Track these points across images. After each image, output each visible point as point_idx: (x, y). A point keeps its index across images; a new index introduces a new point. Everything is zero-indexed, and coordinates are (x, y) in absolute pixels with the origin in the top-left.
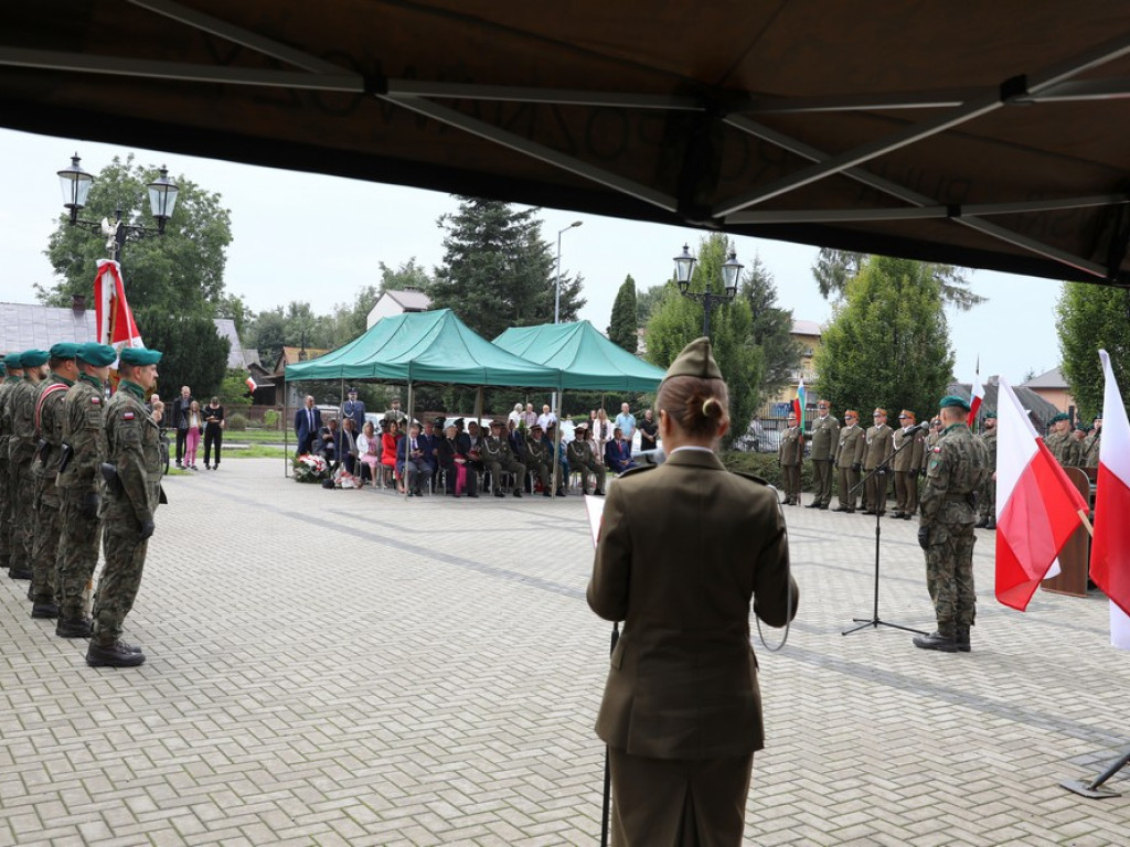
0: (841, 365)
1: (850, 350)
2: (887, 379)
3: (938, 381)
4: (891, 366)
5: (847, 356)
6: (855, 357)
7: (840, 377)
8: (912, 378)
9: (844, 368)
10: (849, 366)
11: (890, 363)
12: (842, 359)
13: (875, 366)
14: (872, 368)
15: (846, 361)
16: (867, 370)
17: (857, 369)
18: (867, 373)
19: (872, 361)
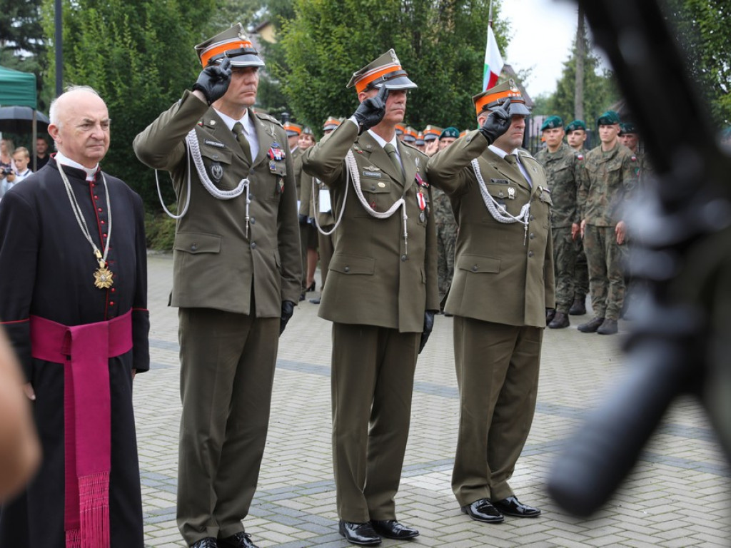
0: (320, 50)
1: (338, 23)
6: (343, 37)
7: (322, 71)
9: (327, 55)
10: (335, 51)
11: (397, 44)
12: (324, 40)
13: (373, 49)
14: (369, 53)
15: (329, 44)
16: (362, 58)
17: (346, 56)
18: (362, 62)
19: (369, 41)
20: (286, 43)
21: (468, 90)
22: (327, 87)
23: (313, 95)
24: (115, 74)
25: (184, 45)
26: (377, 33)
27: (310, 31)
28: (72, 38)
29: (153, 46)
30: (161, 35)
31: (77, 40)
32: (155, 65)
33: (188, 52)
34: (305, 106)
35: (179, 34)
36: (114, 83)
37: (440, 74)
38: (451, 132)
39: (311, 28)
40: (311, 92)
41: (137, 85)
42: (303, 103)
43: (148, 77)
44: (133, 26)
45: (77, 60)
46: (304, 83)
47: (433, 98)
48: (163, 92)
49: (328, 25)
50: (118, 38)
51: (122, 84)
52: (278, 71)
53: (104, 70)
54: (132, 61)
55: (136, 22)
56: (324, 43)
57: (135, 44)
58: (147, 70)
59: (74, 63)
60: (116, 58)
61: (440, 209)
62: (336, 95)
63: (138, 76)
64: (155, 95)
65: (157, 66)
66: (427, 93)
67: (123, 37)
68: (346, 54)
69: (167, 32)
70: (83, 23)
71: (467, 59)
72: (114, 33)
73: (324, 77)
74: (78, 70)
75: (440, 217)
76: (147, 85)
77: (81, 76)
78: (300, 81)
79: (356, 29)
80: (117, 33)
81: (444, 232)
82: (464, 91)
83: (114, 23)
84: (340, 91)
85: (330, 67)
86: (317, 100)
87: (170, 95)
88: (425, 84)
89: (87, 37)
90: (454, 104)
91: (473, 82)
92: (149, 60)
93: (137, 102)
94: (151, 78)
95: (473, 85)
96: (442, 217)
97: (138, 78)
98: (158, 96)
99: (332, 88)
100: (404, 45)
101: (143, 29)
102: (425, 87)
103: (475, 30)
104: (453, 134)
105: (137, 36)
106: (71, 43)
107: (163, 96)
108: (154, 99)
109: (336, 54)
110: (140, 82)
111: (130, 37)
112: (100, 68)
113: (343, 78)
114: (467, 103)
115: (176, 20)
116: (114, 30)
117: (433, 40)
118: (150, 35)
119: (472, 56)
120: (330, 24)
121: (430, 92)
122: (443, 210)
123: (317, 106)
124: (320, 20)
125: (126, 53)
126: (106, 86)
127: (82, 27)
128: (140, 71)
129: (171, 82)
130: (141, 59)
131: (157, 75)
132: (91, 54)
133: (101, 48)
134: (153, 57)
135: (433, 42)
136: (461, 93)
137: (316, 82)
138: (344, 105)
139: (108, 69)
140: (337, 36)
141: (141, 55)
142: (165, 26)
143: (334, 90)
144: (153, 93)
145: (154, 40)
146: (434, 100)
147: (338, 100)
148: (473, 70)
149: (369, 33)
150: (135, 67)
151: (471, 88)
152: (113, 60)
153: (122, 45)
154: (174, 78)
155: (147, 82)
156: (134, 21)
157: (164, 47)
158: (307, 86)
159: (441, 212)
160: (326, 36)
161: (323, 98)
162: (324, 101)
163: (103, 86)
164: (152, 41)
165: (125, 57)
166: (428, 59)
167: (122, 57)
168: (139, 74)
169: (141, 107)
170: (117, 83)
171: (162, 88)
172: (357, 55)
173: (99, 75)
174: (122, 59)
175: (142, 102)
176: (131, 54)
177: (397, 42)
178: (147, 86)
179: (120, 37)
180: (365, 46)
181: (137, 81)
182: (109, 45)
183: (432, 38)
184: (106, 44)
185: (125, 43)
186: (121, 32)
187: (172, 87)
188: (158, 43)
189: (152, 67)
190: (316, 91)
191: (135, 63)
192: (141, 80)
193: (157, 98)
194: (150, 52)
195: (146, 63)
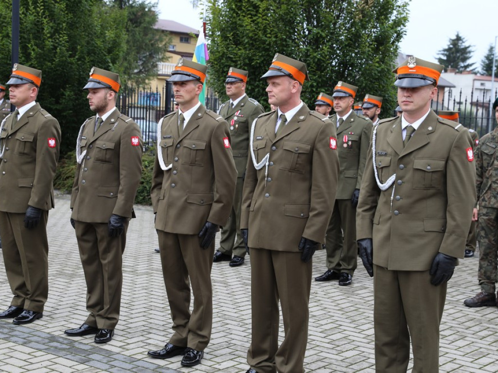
4: (324, 22)
22: (250, 56)
24: (29, 39)
29: (62, 16)
30: (69, 7)
32: (65, 32)
33: (91, 24)
35: (83, 8)
36: (29, 46)
41: (48, 49)
43: (57, 43)
48: (71, 56)
50: (31, 8)
51: (35, 47)
54: (45, 29)
56: (248, 14)
57: (47, 13)
58: (58, 37)
60: (29, 25)
62: (259, 63)
63: (49, 41)
64: (64, 58)
65: (66, 34)
67: (36, 7)
73: (247, 46)
78: (222, 49)
80: (30, 4)
84: (262, 59)
85: (255, 37)
87: (77, 59)
92: (59, 28)
93: (49, 64)
94: (61, 43)
97: (49, 43)
98: (67, 59)
99: (255, 55)
101: (53, 2)
105: (47, 7)
107: (72, 59)
108: (62, 62)
109: (260, 25)
110: (51, 47)
111: (42, 7)
117: (358, 15)
118: (59, 7)
125: (38, 21)
128: (51, 37)
129: (79, 47)
130: (52, 27)
131: (67, 42)
132: (6, 21)
134: (64, 25)
135: (357, 17)
139: (22, 34)
141: (51, 24)
142: (72, 1)
143: (256, 58)
144: (62, 57)
145: (62, 10)
149: (294, 6)
150: (48, 33)
152: (27, 27)
153: (35, 14)
154: (80, 45)
155: (57, 47)
157: (71, 18)
158: (229, 53)
161: (244, 65)
164: (61, 12)
165: (38, 25)
167: (35, 25)
168: (50, 40)
169: (52, 69)
170: (31, 46)
171: (70, 53)
175: (52, 64)
176: (44, 22)
178: (58, 50)
179: (33, 7)
181: (48, 45)
182: (23, 13)
184: (21, 12)
185: (38, 12)
186: (35, 3)
187: (79, 52)
188: (67, 14)
189: (61, 34)
190: (238, 59)
191: (47, 30)
192: (52, 45)
193: (66, 61)
194: (59, 22)
195: (56, 31)
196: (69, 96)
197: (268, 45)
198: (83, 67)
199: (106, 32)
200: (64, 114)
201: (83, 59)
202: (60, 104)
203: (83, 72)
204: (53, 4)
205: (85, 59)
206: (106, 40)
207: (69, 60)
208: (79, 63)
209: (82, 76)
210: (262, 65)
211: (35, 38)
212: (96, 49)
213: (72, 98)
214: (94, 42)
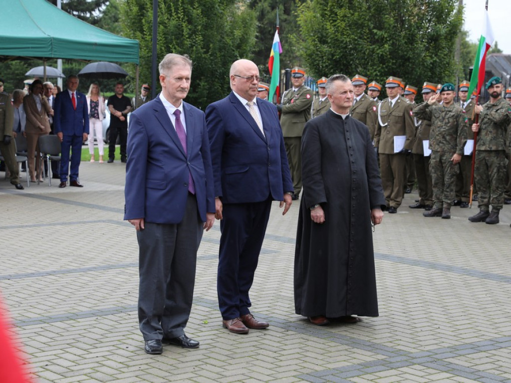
1: (341, 7)
2: (381, 41)
3: (444, 43)
4: (386, 25)
5: (336, 15)
6: (345, 16)
7: (329, 41)
8: (411, 39)
9: (333, 29)
10: (339, 26)
11: (385, 22)
12: (331, 18)
13: (368, 26)
14: (364, 28)
15: (335, 21)
16: (359, 31)
17: (347, 30)
18: (359, 35)
19: (365, 19)
20: (300, 20)
21: (436, 55)
22: (332, 52)
23: (322, 57)
24: (172, 40)
25: (219, 20)
26: (370, 14)
27: (321, 12)
28: (140, 14)
29: (198, 20)
30: (204, 12)
31: (143, 15)
32: (200, 33)
33: (222, 25)
34: (314, 65)
35: (216, 12)
36: (171, 46)
37: (417, 44)
38: (448, 87)
39: (321, 10)
40: (320, 56)
42: (313, 63)
43: (194, 42)
44: (184, 6)
45: (145, 29)
46: (315, 49)
47: (411, 61)
48: (206, 52)
49: (334, 8)
50: (174, 14)
51: (177, 46)
52: (295, 40)
53: (163, 36)
54: (185, 31)
55: (187, 3)
56: (330, 20)
57: (186, 18)
58: (194, 37)
59: (142, 31)
60: (172, 28)
61: (442, 141)
62: (339, 58)
63: (187, 41)
64: (199, 55)
65: (201, 35)
66: (407, 57)
67: (177, 13)
68: (348, 28)
69: (208, 11)
70: (148, 3)
71: (437, 34)
72: (171, 10)
73: (330, 45)
74: (145, 36)
75: (441, 147)
76: (194, 47)
77: (146, 41)
78: (312, 47)
79: (355, 11)
80: (173, 11)
81: (444, 158)
82: (433, 56)
83: (171, 4)
84: (342, 54)
85: (336, 38)
86: (324, 61)
87: (210, 55)
88: (406, 51)
89: (151, 13)
90: (426, 65)
91: (441, 50)
92: (196, 30)
94: (197, 42)
95: (440, 51)
96: (443, 147)
98: (201, 55)
99: (335, 52)
100: (392, 22)
101: (191, 8)
102: (405, 53)
103: (442, 12)
104: (450, 88)
105: (186, 13)
106: (139, 18)
107: (206, 55)
109: (340, 28)
110: (189, 46)
111: (182, 14)
112: (161, 35)
113: (344, 46)
114: (435, 64)
115: (214, 2)
116: (172, 9)
117: (413, 19)
118: (196, 12)
119: (440, 31)
120: (335, 7)
121: (409, 56)
122: (444, 142)
123: (324, 65)
124: (328, 4)
125: (179, 25)
126: (165, 48)
127: (148, 6)
128: (189, 38)
129: (211, 45)
130: (190, 29)
131: (201, 41)
133: (160, 21)
134: (199, 27)
135: (412, 21)
136: (432, 58)
137: (325, 48)
138: (344, 65)
139: (167, 36)
140: (341, 16)
141: (189, 27)
142: (207, 6)
143: (337, 54)
144: (198, 54)
145: (198, 15)
146: (411, 63)
147: (340, 60)
148: (440, 41)
149: (364, 13)
150: (186, 34)
151: (439, 54)
152: (170, 30)
153: (177, 19)
154: (212, 43)
155: (194, 46)
156: (185, 2)
157: (206, 21)
158: (317, 50)
159: (443, 143)
160: (332, 16)
161: (328, 59)
162: (329, 62)
163: (163, 48)
164: (198, 17)
165: (179, 28)
166: (409, 33)
167: (177, 27)
168: (188, 40)
170: (172, 46)
171: (205, 50)
172: (355, 30)
173: (161, 40)
174: (176, 29)
176: (184, 25)
177: (387, 21)
179: (175, 13)
180: (362, 23)
181: (187, 44)
182: (167, 19)
183: (412, 18)
184: (166, 18)
185: (179, 18)
186: (177, 9)
187: (211, 49)
188: (202, 18)
189: (198, 35)
190: (324, 55)
191: (186, 32)
192: (190, 44)
193: (200, 57)
194: (196, 24)
195: (194, 32)
196: (204, 86)
197: (345, 44)
198: (215, 61)
199: (235, 31)
200: (200, 101)
201: (215, 55)
202: (197, 92)
203: (215, 65)
204: (190, 9)
205: (217, 54)
206: (234, 38)
207: (203, 56)
208: (212, 58)
209: (214, 69)
210: (341, 59)
211: (177, 39)
212: (226, 45)
213: (205, 87)
214: (224, 40)
